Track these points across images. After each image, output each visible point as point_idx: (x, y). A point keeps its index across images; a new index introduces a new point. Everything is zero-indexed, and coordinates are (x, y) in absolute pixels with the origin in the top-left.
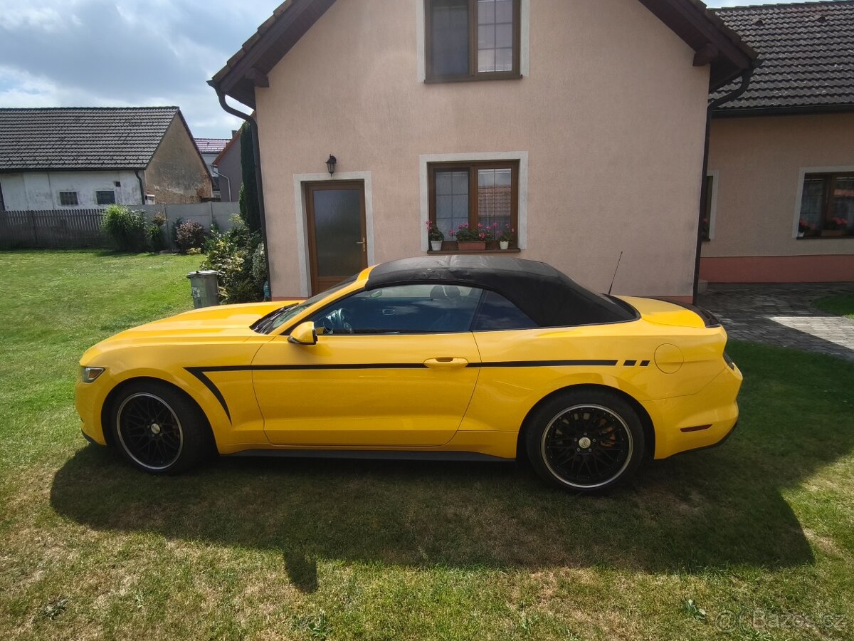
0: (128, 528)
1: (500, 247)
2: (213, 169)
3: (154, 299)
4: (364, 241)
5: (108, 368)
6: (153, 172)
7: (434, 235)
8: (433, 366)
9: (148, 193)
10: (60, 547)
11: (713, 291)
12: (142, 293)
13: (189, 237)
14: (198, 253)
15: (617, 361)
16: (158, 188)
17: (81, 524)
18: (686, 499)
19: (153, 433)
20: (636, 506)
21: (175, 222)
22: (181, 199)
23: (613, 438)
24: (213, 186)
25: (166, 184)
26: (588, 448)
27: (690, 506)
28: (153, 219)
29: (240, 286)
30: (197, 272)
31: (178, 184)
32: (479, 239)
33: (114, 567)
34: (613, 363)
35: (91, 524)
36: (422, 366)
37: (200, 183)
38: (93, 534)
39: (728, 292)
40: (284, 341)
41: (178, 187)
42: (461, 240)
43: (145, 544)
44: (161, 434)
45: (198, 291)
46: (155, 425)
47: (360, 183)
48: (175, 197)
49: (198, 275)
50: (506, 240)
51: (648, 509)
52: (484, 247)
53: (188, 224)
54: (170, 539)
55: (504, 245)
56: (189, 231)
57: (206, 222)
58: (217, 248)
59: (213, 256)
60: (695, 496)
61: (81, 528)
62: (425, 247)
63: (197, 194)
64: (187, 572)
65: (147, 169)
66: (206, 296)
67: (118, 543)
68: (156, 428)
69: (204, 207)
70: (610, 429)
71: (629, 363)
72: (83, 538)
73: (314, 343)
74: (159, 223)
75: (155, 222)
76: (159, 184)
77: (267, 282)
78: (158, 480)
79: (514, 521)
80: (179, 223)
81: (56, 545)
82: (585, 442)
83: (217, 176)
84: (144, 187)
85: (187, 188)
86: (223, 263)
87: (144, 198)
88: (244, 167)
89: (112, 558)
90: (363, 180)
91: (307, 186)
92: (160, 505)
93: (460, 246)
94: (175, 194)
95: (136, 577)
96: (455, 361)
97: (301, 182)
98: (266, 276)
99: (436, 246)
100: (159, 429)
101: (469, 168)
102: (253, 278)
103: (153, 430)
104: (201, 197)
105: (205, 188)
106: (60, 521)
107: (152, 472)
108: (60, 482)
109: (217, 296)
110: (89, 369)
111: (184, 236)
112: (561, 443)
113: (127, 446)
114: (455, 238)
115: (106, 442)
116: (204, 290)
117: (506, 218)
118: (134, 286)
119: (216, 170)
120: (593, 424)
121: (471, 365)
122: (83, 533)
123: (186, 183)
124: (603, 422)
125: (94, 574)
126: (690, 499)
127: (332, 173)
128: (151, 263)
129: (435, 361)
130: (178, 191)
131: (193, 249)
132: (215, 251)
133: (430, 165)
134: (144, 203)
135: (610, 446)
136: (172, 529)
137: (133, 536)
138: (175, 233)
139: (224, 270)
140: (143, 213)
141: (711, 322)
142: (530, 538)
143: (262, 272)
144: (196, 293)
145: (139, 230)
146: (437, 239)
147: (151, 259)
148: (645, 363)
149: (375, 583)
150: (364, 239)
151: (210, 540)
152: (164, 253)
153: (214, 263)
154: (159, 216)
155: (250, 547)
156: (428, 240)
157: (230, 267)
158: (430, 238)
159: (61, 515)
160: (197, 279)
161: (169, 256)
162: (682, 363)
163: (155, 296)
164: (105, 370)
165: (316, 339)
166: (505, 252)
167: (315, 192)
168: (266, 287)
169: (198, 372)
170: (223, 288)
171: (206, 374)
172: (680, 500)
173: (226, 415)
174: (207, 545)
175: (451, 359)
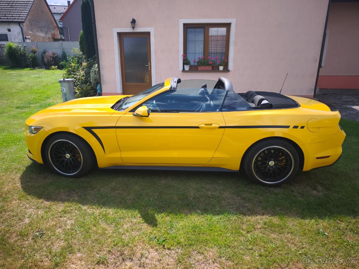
0: (63, 201)
1: (219, 69)
2: (60, 23)
3: (39, 93)
4: (149, 64)
5: (44, 127)
6: (28, 24)
7: (186, 62)
8: (203, 128)
9: (26, 36)
10: (33, 208)
11: (321, 93)
12: (32, 89)
13: (51, 60)
14: (55, 69)
15: (290, 126)
16: (31, 33)
17: (40, 199)
18: (315, 189)
19: (67, 158)
20: (293, 191)
21: (43, 52)
22: (43, 39)
23: (284, 161)
24: (60, 32)
25: (35, 31)
26: (273, 166)
27: (317, 192)
28: (31, 50)
29: (85, 87)
30: (64, 79)
31: (42, 31)
32: (209, 65)
33: (61, 217)
34: (288, 127)
35: (44, 199)
36: (198, 127)
37: (53, 30)
38: (47, 203)
39: (329, 94)
40: (131, 115)
41: (42, 32)
42: (200, 65)
43: (73, 207)
44: (71, 159)
45: (65, 89)
46: (67, 154)
47: (148, 34)
48: (40, 38)
49: (64, 81)
50: (222, 65)
51: (299, 193)
52: (211, 69)
53: (50, 53)
54: (83, 205)
55: (221, 68)
56: (51, 56)
57: (59, 53)
58: (71, 67)
59: (69, 71)
60: (319, 188)
61: (41, 201)
62: (181, 69)
63: (52, 36)
64: (95, 219)
65: (25, 22)
66: (68, 92)
67: (60, 207)
68: (68, 156)
69: (57, 44)
70: (283, 157)
71: (295, 127)
72: (43, 205)
73: (148, 116)
74: (34, 52)
75: (32, 52)
76: (31, 31)
77: (99, 85)
78: (71, 180)
79: (240, 197)
80: (44, 52)
81: (31, 208)
82: (272, 163)
83: (62, 26)
84: (24, 32)
85: (46, 33)
86: (74, 75)
87: (24, 39)
88: (83, 23)
89: (59, 213)
90: (150, 32)
91: (120, 35)
92: (74, 191)
93: (199, 68)
94: (40, 36)
95: (73, 222)
96: (213, 125)
97: (117, 33)
98: (98, 82)
99: (187, 68)
100: (69, 156)
101: (205, 27)
102: (91, 83)
103: (66, 156)
104: (53, 38)
105: (56, 33)
106: (29, 197)
107: (67, 176)
108: (23, 181)
109: (74, 92)
110: (33, 127)
111: (48, 59)
112: (260, 163)
113: (54, 164)
114: (196, 64)
115: (43, 162)
116: (67, 89)
117: (222, 53)
118: (27, 86)
119: (61, 23)
120: (276, 155)
121: (221, 127)
122: (42, 203)
123: (46, 30)
124: (281, 154)
125: (53, 220)
126: (317, 189)
127: (133, 28)
128: (33, 74)
129: (204, 125)
130: (42, 35)
131: (53, 67)
132: (70, 69)
133: (185, 25)
134: (24, 41)
135: (283, 165)
136: (83, 201)
137: (66, 204)
138: (43, 57)
139: (75, 78)
140: (25, 47)
141: (333, 109)
142: (247, 205)
143: (95, 80)
144: (63, 90)
145: (23, 55)
146: (187, 64)
147: (31, 71)
148: (302, 127)
149: (181, 223)
150: (149, 63)
151: (103, 206)
152: (37, 68)
153: (69, 75)
154: (34, 48)
155: (121, 208)
156: (182, 65)
157: (79, 77)
158: (184, 64)
159: (29, 195)
160: (64, 83)
161: (40, 70)
162: (319, 128)
163: (39, 91)
164: (42, 128)
165: (149, 114)
166: (221, 72)
167: (124, 38)
168: (98, 88)
169: (89, 129)
170: (76, 88)
171: (93, 130)
172: (313, 189)
173: (103, 150)
174: (102, 208)
175: (211, 125)
